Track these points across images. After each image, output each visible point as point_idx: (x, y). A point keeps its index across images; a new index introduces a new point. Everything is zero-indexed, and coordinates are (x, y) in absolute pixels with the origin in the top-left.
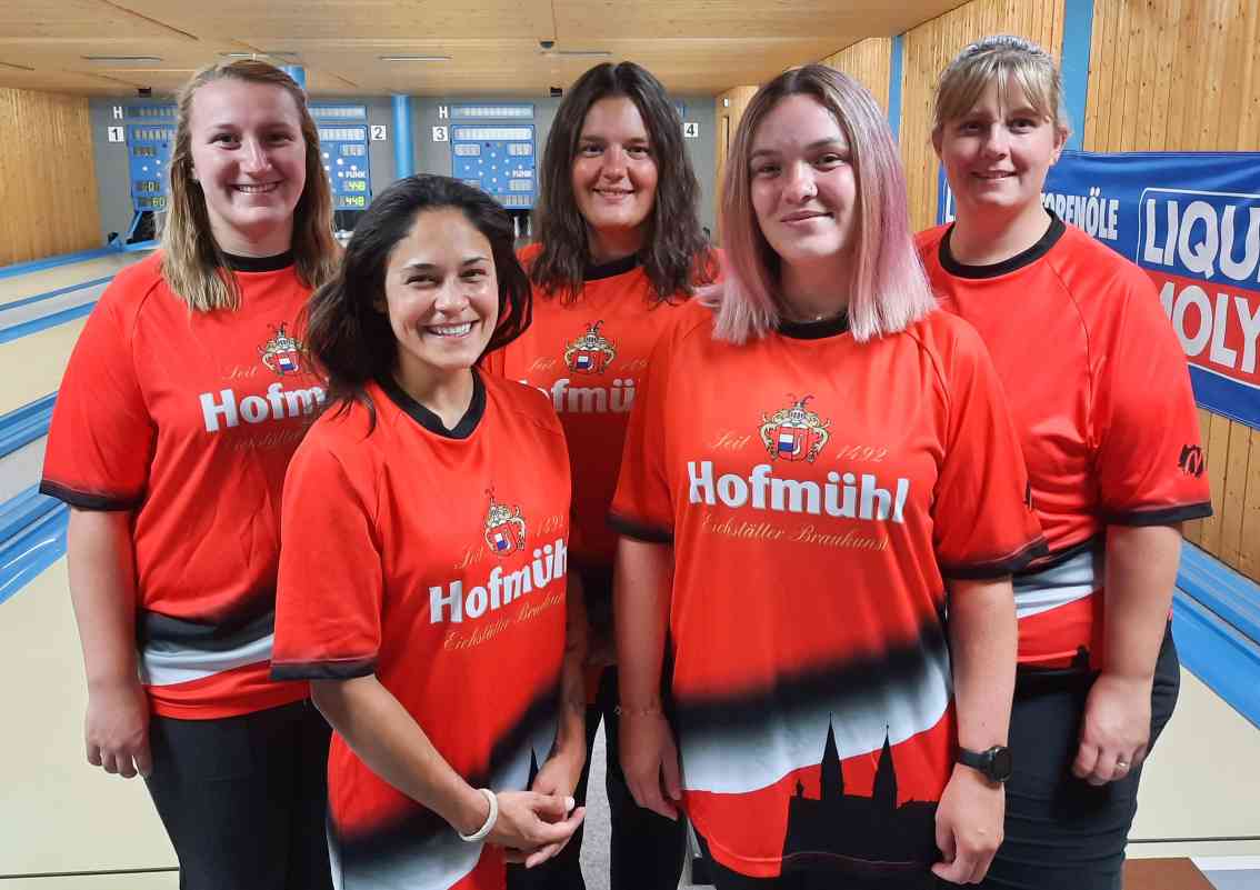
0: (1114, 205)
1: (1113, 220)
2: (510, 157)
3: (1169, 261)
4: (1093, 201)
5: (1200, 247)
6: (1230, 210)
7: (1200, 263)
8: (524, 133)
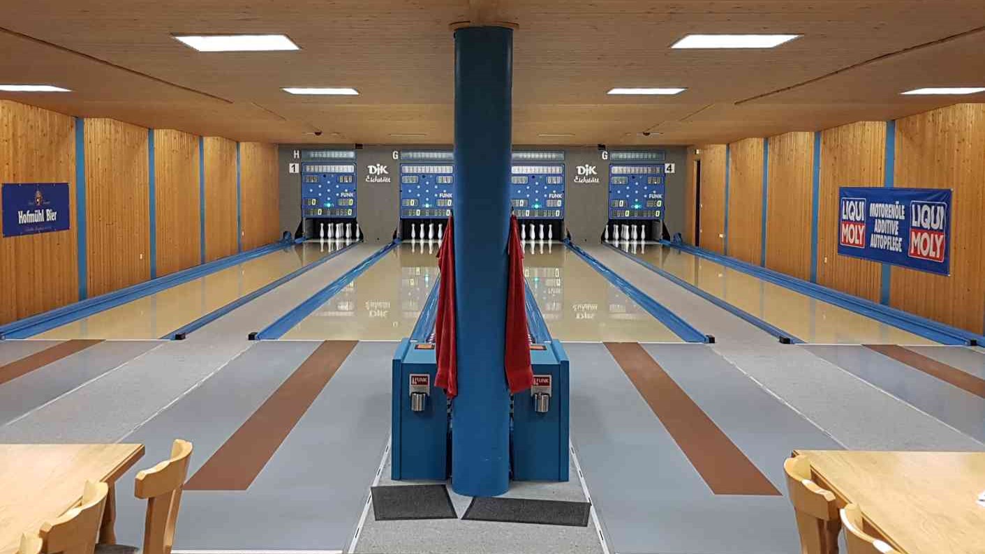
0: (903, 207)
1: (903, 213)
2: (548, 185)
3: (919, 226)
4: (897, 206)
5: (926, 220)
6: (933, 207)
7: (926, 226)
8: (558, 170)
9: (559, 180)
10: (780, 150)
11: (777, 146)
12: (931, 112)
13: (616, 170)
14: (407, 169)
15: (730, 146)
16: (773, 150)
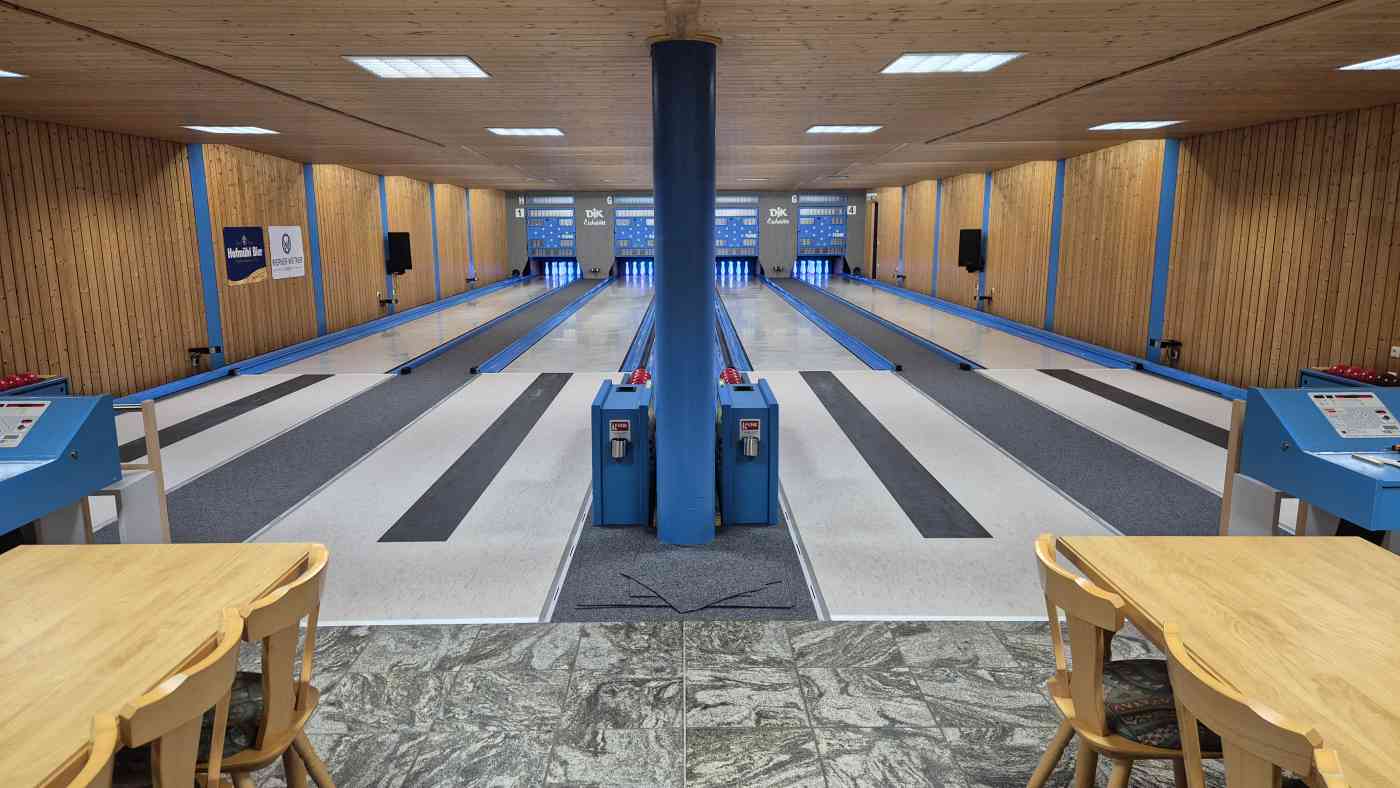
2: (744, 226)
8: (752, 212)
9: (753, 222)
10: (952, 191)
11: (950, 187)
12: (1101, 151)
13: (804, 212)
14: (620, 213)
15: (907, 188)
16: (946, 193)
